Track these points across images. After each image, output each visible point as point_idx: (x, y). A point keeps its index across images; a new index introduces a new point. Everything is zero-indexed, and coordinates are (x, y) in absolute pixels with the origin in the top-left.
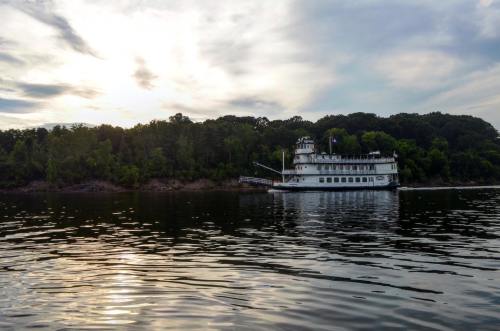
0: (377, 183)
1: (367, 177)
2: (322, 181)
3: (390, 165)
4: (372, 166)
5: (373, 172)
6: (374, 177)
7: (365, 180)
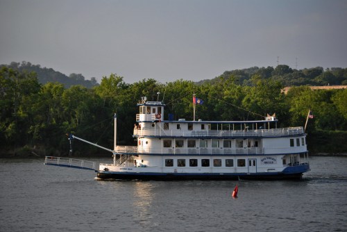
0: (262, 168)
1: (246, 159)
2: (169, 163)
3: (288, 140)
4: (257, 141)
5: (257, 150)
6: (259, 159)
7: (241, 163)
